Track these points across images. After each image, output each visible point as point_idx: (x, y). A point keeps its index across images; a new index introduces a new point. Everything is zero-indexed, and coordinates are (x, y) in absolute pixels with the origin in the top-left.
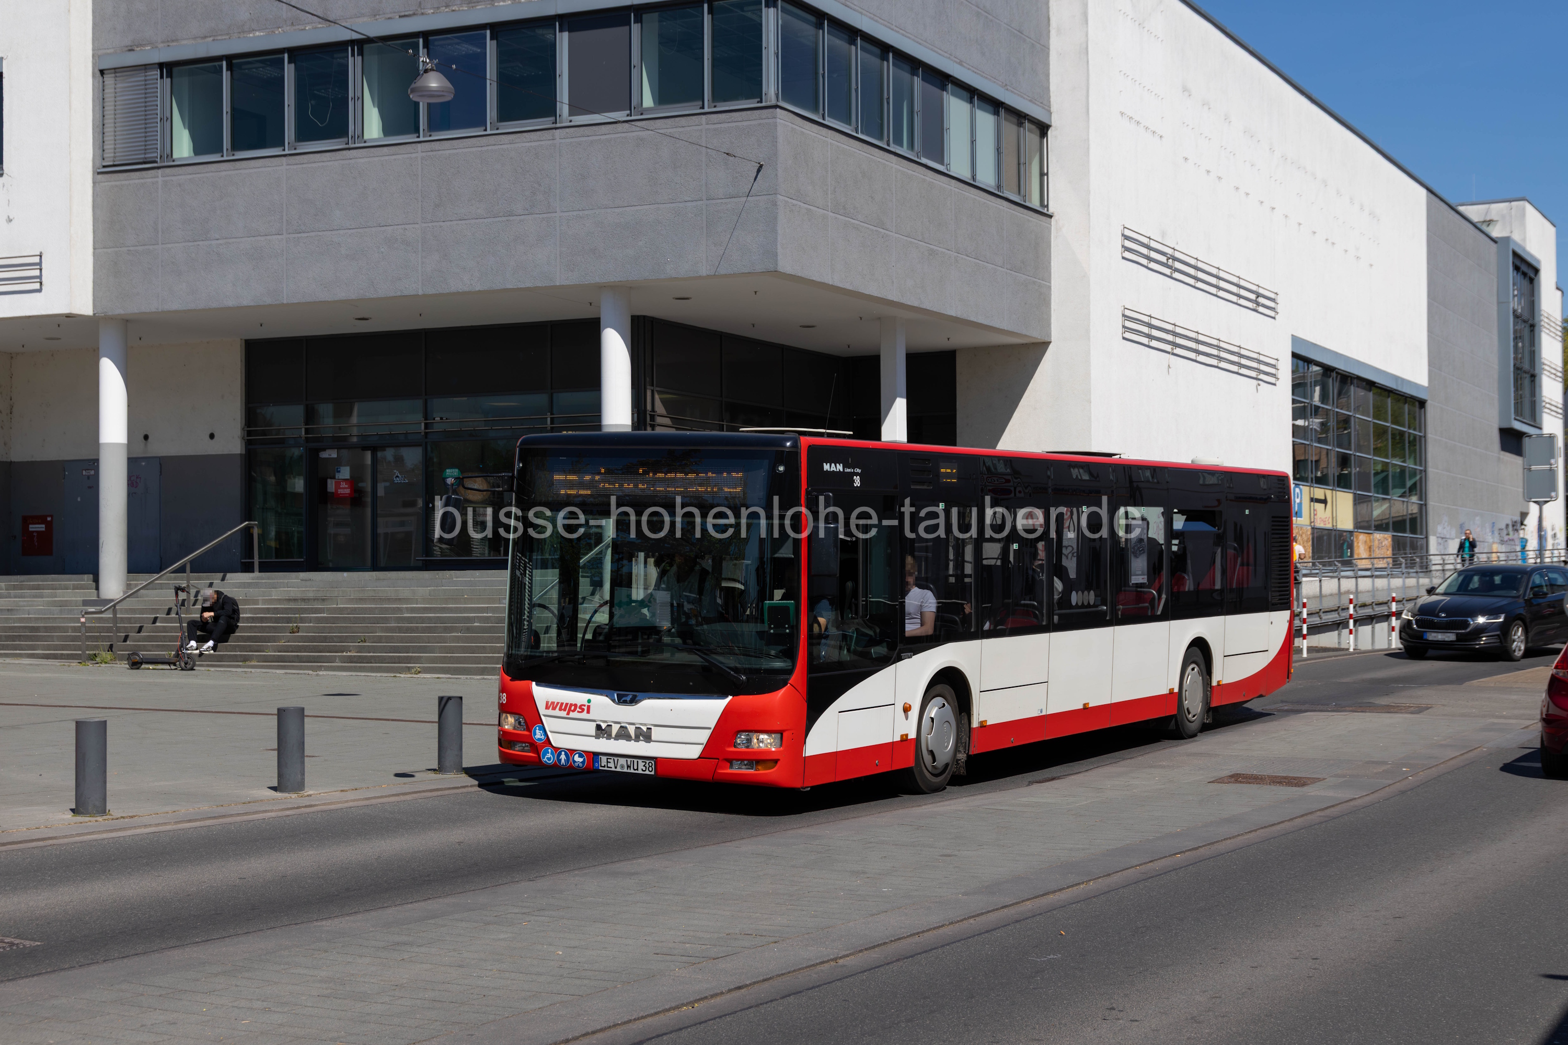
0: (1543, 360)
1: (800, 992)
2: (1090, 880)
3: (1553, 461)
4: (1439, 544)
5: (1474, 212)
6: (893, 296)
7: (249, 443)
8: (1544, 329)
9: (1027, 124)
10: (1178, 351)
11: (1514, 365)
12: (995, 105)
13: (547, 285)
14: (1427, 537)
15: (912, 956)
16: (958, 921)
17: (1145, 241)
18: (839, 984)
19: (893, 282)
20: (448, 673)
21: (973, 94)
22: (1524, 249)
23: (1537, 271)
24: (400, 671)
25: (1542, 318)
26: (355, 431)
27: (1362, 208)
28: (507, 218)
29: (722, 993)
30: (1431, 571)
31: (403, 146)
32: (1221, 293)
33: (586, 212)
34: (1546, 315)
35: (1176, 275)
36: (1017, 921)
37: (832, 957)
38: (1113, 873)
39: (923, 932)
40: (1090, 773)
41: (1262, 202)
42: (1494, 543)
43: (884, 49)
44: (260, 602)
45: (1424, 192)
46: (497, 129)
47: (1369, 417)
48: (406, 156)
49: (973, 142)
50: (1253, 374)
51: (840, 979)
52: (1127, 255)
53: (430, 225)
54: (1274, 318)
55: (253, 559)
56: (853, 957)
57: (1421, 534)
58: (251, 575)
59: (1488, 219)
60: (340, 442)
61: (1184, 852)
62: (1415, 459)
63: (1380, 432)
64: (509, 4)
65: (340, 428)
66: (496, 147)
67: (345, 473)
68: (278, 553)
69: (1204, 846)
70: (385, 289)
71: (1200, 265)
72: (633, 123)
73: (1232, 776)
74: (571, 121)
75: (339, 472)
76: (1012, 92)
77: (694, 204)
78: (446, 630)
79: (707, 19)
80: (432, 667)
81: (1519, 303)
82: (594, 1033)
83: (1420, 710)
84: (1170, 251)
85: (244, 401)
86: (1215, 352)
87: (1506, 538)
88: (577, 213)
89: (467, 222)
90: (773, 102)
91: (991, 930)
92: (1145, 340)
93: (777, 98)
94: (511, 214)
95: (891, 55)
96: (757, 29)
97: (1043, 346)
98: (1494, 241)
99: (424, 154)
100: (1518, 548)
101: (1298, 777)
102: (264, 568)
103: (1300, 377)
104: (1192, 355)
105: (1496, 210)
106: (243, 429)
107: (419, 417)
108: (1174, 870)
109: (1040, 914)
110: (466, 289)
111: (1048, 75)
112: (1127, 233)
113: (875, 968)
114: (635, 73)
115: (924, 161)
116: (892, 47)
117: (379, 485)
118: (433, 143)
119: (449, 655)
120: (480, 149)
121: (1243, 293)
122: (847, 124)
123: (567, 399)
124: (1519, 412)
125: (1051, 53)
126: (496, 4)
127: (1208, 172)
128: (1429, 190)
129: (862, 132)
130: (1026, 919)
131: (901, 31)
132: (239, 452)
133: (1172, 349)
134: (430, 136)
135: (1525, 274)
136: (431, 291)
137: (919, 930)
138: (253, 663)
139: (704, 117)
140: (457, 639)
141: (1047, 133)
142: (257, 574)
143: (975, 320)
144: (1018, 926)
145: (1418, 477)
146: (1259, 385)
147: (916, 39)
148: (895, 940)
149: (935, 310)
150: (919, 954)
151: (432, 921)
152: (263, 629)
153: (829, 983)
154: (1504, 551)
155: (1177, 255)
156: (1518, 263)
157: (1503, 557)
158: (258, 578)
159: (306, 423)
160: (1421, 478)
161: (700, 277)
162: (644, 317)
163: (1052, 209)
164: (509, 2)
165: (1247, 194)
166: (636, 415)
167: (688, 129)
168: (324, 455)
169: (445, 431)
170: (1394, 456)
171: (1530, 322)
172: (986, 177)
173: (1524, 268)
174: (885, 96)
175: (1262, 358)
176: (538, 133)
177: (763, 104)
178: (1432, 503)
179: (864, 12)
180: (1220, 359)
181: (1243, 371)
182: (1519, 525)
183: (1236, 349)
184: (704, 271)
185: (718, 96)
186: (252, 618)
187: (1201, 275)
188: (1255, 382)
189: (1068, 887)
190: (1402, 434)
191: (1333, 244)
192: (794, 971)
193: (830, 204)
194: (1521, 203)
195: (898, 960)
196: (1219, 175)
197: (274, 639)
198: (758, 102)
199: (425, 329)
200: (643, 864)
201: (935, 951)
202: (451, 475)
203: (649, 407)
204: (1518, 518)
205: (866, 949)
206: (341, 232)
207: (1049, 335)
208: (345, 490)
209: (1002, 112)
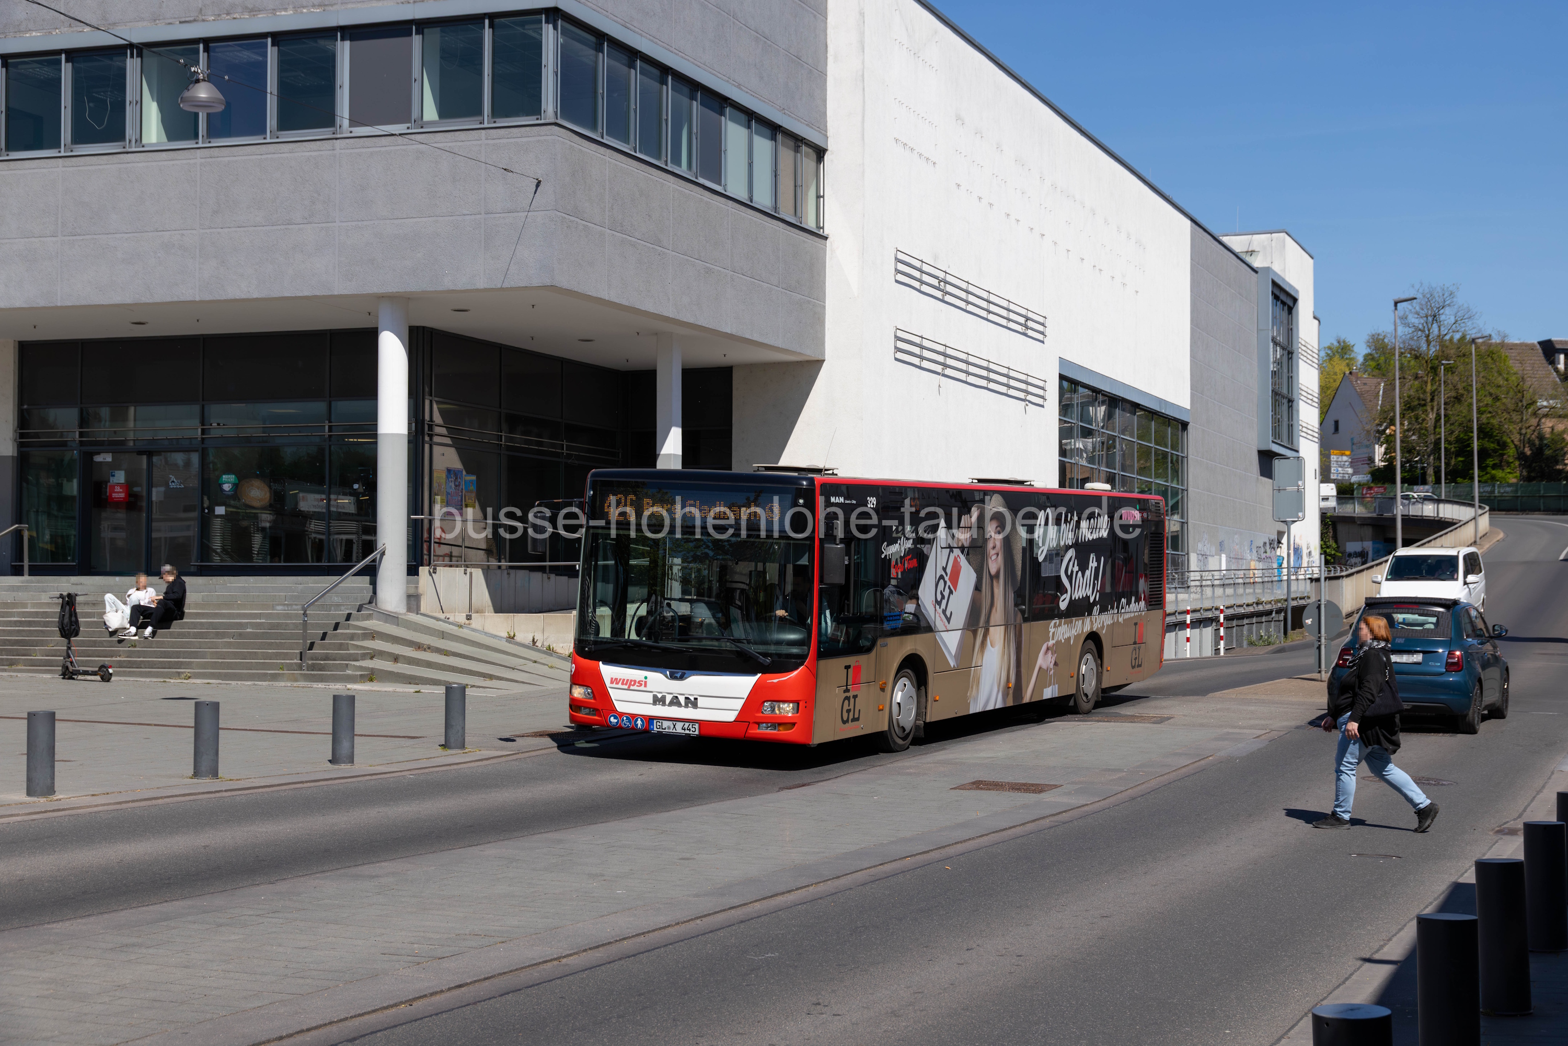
0: (1300, 386)
1: (520, 990)
2: (820, 882)
3: (1300, 483)
4: (1199, 560)
5: (1237, 243)
6: (670, 312)
7: (21, 446)
8: (1302, 357)
9: (804, 148)
10: (948, 372)
11: (1273, 391)
12: (773, 129)
13: (325, 294)
14: (1188, 554)
15: (634, 955)
16: (685, 922)
17: (918, 264)
18: (558, 982)
19: (669, 299)
20: (218, 679)
21: (751, 118)
22: (1284, 280)
23: (1295, 300)
24: (170, 676)
25: (1300, 345)
26: (131, 436)
27: (1128, 237)
28: (287, 226)
29: (442, 991)
30: (1188, 587)
31: (181, 152)
32: (991, 317)
33: (365, 223)
34: (1303, 343)
35: (948, 298)
36: (742, 922)
37: (555, 956)
38: (843, 876)
39: (649, 932)
40: (839, 779)
41: (1032, 229)
42: (1251, 560)
43: (664, 71)
44: (29, 605)
45: (1188, 222)
46: (278, 138)
47: (1134, 438)
48: (185, 162)
49: (750, 165)
50: (1022, 395)
51: (561, 978)
52: (900, 278)
53: (208, 231)
54: (1043, 342)
55: (23, 562)
56: (577, 956)
57: (1182, 551)
58: (20, 578)
59: (1250, 250)
60: (117, 446)
61: (914, 855)
62: (1178, 480)
63: (1145, 453)
64: (291, 14)
65: (115, 432)
66: (276, 156)
67: (120, 477)
68: (54, 556)
69: (934, 850)
70: (161, 295)
71: (971, 289)
72: (413, 137)
73: (974, 783)
74: (351, 132)
75: (114, 476)
76: (789, 116)
77: (473, 217)
78: (218, 635)
79: (487, 33)
80: (203, 673)
81: (1278, 331)
82: (308, 1030)
83: (1161, 720)
84: (941, 275)
85: (16, 403)
86: (984, 373)
87: (1263, 556)
88: (356, 223)
89: (245, 229)
90: (553, 120)
91: (716, 930)
92: (916, 361)
93: (556, 113)
94: (290, 223)
95: (670, 78)
96: (537, 47)
97: (817, 364)
98: (1255, 270)
99: (203, 160)
100: (1275, 566)
101: (1037, 784)
102: (34, 571)
103: (1068, 398)
104: (962, 376)
105: (1258, 241)
106: (15, 431)
107: (196, 422)
108: (904, 872)
109: (765, 915)
110: (243, 296)
111: (825, 101)
112: (901, 256)
113: (597, 966)
114: (416, 87)
115: (701, 180)
116: (672, 68)
117: (154, 490)
118: (212, 149)
119: (220, 661)
120: (259, 157)
121: (1013, 316)
122: (625, 143)
123: (344, 407)
124: (1276, 434)
125: (828, 79)
126: (278, 13)
127: (980, 198)
128: (1193, 221)
129: (641, 152)
130: (752, 919)
131: (680, 54)
132: (11, 454)
133: (943, 369)
134: (210, 142)
135: (1283, 303)
136: (208, 297)
137: (645, 931)
138: (19, 667)
139: (483, 131)
140: (229, 645)
141: (823, 157)
142: (26, 577)
143: (750, 337)
144: (742, 926)
145: (1180, 497)
146: (1027, 405)
147: (695, 62)
148: (620, 940)
149: (710, 327)
150: (642, 953)
151: (165, 923)
152: (31, 633)
153: (549, 981)
154: (1261, 568)
155: (949, 278)
156: (1277, 292)
157: (1258, 573)
158: (27, 582)
159: (81, 426)
160: (1182, 497)
161: (478, 290)
162: (424, 327)
163: (827, 231)
164: (291, 12)
165: (1018, 221)
166: (414, 424)
167: (468, 143)
168: (98, 458)
169: (222, 437)
170: (1157, 476)
171: (1290, 349)
172: (763, 199)
173: (1283, 297)
174: (664, 117)
175: (1030, 380)
176: (318, 143)
177: (542, 122)
178: (1190, 521)
179: (644, 34)
180: (989, 380)
181: (1012, 392)
182: (1276, 543)
183: (1005, 371)
184: (481, 284)
185: (497, 112)
186: (20, 622)
187: (971, 298)
188: (1023, 403)
189: (797, 889)
190: (1165, 455)
191: (1100, 270)
192: (517, 970)
193: (607, 221)
194: (1283, 235)
195: (620, 959)
196: (991, 202)
197: (42, 643)
198: (537, 119)
199: (203, 335)
200: (387, 866)
201: (658, 950)
202: (228, 482)
203: (427, 417)
204: (1275, 537)
205: (590, 949)
206: (118, 236)
207: (823, 353)
208: (119, 494)
209: (780, 137)
